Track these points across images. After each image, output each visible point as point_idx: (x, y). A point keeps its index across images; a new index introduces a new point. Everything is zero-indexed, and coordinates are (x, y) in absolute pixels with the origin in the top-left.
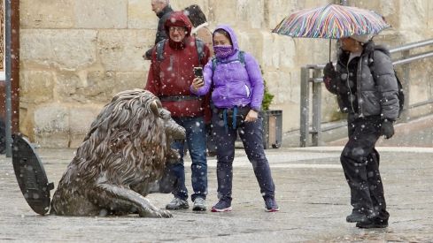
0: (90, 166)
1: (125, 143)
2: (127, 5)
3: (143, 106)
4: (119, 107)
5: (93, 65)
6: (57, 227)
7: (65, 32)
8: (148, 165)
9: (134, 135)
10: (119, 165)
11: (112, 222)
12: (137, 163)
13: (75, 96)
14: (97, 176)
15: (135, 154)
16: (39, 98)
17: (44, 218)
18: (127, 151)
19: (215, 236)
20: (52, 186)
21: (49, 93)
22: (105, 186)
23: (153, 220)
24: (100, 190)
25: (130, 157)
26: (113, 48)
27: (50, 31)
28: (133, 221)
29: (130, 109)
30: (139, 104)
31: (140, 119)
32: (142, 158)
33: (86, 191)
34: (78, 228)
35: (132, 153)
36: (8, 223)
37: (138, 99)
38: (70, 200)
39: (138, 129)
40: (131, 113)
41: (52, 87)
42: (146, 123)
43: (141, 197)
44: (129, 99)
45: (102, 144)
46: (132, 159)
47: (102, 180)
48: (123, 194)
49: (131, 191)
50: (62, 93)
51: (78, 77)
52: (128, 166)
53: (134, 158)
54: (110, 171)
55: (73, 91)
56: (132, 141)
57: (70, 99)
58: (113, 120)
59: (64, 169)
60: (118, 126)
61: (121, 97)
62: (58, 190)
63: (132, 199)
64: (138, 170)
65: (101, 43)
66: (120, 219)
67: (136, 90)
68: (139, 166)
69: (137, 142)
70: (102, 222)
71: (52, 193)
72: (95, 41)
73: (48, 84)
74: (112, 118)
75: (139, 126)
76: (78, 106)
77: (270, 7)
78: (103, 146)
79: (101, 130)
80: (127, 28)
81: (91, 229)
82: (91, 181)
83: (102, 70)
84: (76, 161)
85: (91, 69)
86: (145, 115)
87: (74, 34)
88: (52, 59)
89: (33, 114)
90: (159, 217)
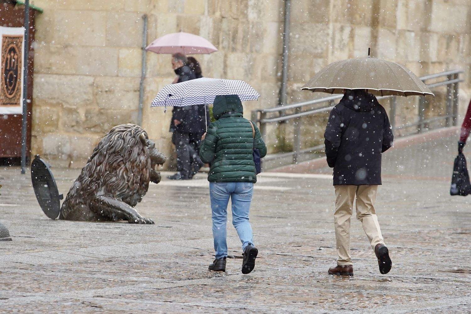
0: (91, 181)
1: (119, 166)
2: (118, 58)
3: (134, 137)
4: (115, 137)
5: (90, 104)
6: (65, 229)
7: (69, 77)
8: (136, 183)
9: (126, 159)
10: (114, 182)
11: (108, 227)
12: (128, 181)
13: (76, 128)
14: (97, 190)
15: (127, 175)
16: (47, 129)
17: (55, 222)
18: (121, 172)
19: (188, 239)
20: (61, 197)
21: (54, 124)
22: (103, 198)
23: (140, 226)
24: (99, 201)
25: (123, 176)
26: (106, 91)
27: (57, 77)
28: (124, 226)
29: (123, 139)
30: (130, 135)
31: (131, 147)
32: (132, 177)
33: (88, 201)
34: (82, 230)
35: (124, 174)
36: (27, 225)
37: (130, 131)
38: (75, 208)
39: (130, 154)
40: (124, 142)
41: (58, 120)
42: (136, 150)
43: (131, 207)
44: (123, 131)
45: (101, 166)
46: (124, 178)
47: (100, 194)
48: (117, 205)
49: (123, 203)
50: (64, 124)
51: (78, 113)
52: (121, 183)
53: (125, 177)
54: (107, 187)
55: (74, 124)
56: (125, 164)
57: (71, 130)
58: (111, 147)
59: (71, 185)
60: (114, 152)
61: (117, 130)
62: (66, 200)
63: (123, 209)
64: (128, 187)
65: (97, 87)
66: (114, 224)
67: (129, 124)
68: (130, 183)
69: (128, 165)
70: (101, 226)
71: (62, 202)
72: (92, 85)
73: (54, 118)
74: (109, 146)
75: (130, 153)
76: (78, 135)
77: (228, 62)
78: (102, 167)
79: (101, 155)
80: (117, 76)
81: (92, 231)
82: (92, 194)
83: (97, 108)
84: (80, 179)
85: (89, 107)
86: (135, 144)
87: (76, 79)
88: (58, 98)
89: (42, 141)
90: (143, 223)
